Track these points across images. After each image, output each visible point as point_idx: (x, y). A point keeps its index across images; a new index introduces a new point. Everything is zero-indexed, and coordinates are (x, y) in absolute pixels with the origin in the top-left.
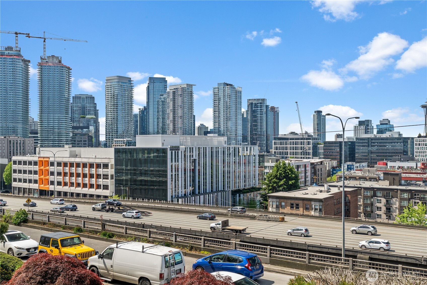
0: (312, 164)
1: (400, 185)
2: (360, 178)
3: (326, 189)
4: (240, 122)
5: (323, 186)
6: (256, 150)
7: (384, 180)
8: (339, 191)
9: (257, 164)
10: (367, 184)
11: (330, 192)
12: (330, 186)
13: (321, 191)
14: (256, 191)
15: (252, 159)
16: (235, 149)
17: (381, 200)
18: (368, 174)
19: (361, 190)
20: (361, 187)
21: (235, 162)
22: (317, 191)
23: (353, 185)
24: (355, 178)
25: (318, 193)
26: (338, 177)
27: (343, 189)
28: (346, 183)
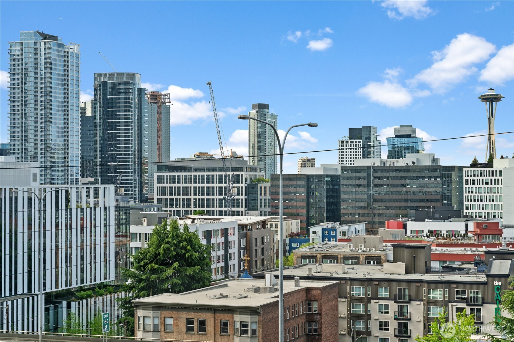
0: (242, 227)
1: (428, 270)
3: (268, 285)
4: (75, 127)
5: (263, 277)
6: (109, 195)
7: (395, 261)
8: (297, 288)
9: (113, 229)
10: (361, 271)
11: (276, 290)
13: (257, 290)
14: (110, 293)
15: (100, 216)
16: (57, 192)
17: (387, 306)
18: (363, 249)
19: (345, 284)
20: (345, 279)
21: (57, 225)
22: (248, 290)
23: (329, 275)
24: (334, 259)
25: (251, 294)
26: (299, 255)
27: (304, 284)
28: (315, 269)
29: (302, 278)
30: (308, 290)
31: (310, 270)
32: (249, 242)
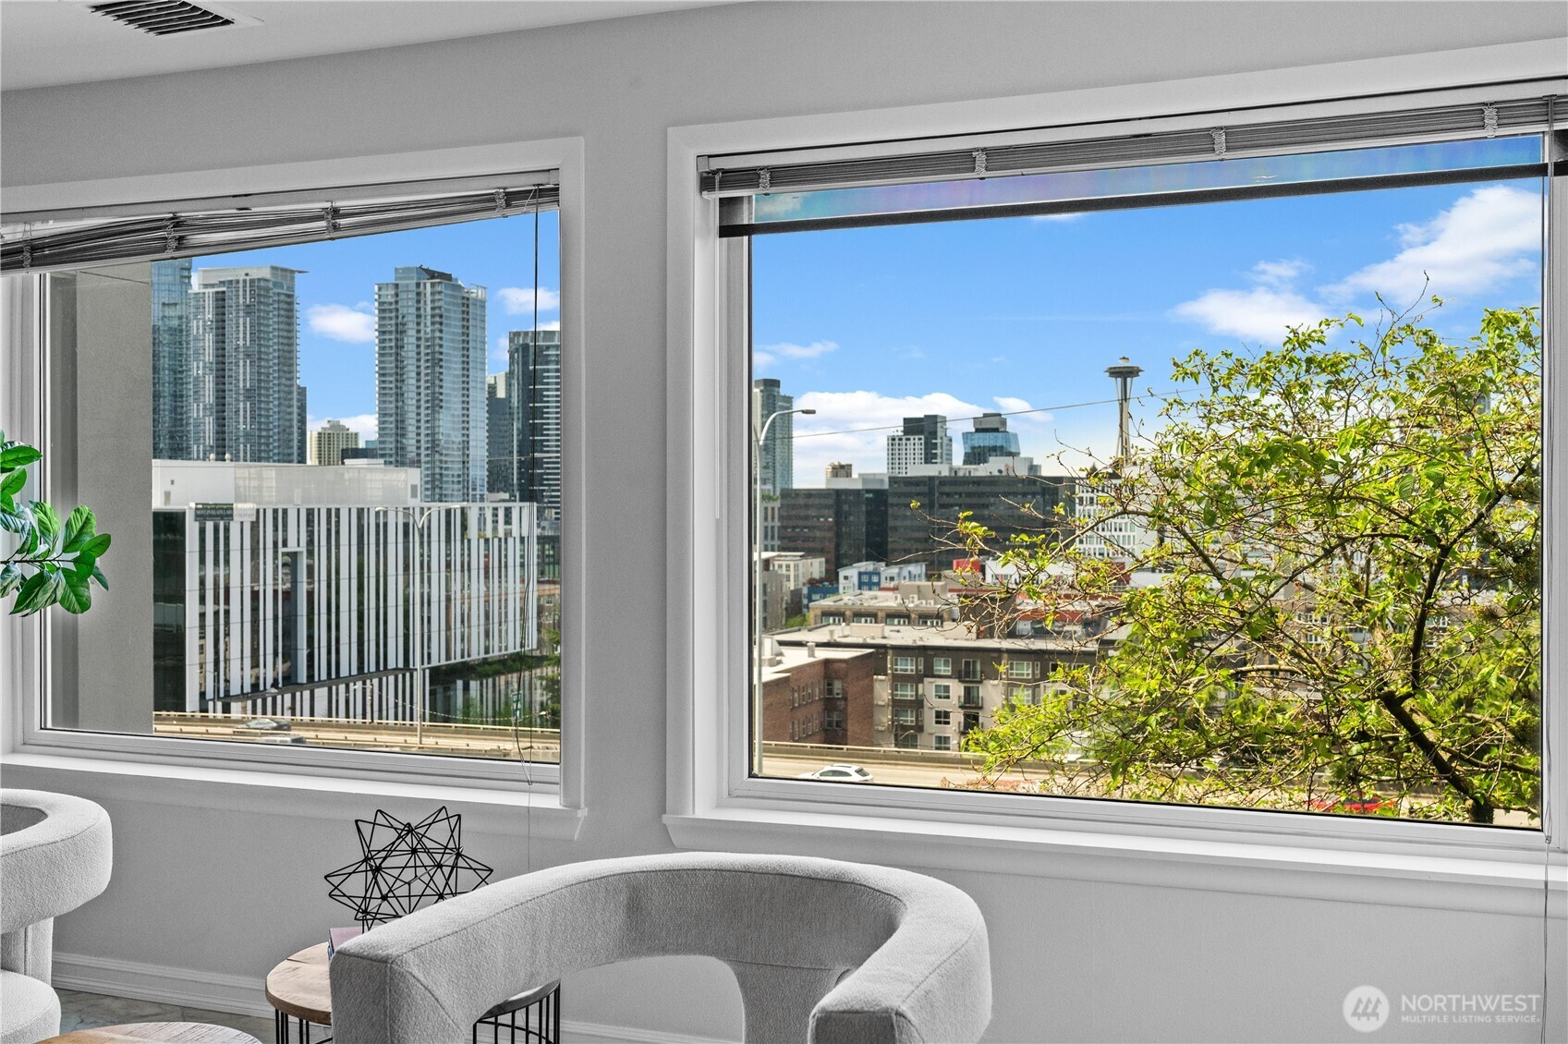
1: (1012, 634)
2: (892, 616)
4: (480, 415)
6: (527, 519)
7: (962, 620)
8: (812, 660)
9: (533, 571)
10: (908, 635)
11: (779, 662)
12: (782, 643)
14: (530, 668)
15: (513, 550)
16: (448, 512)
17: (947, 688)
18: (917, 602)
19: (885, 654)
20: (884, 647)
21: (448, 565)
23: (860, 641)
24: (872, 615)
26: (820, 611)
27: (822, 654)
28: (840, 632)
29: (819, 645)
30: (827, 662)
31: (832, 633)
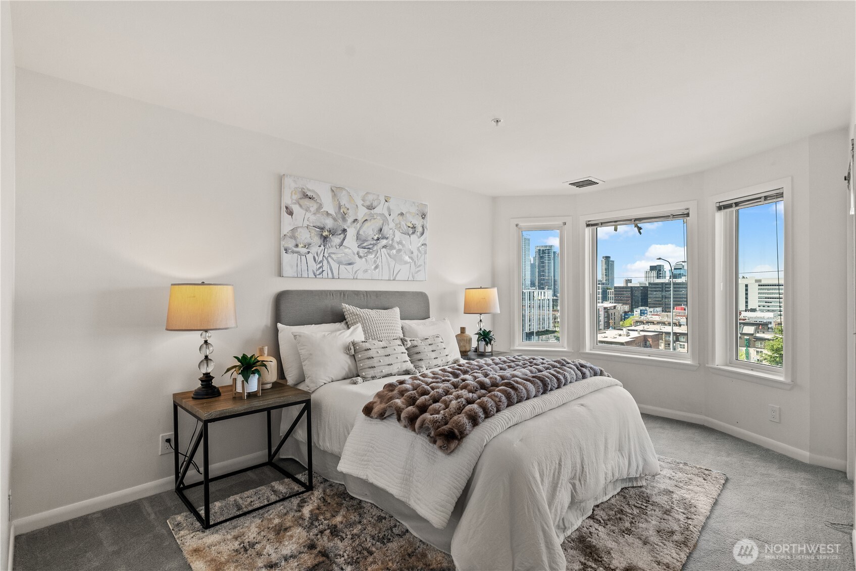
0: (605, 308)
2: (658, 323)
3: (625, 333)
4: (528, 268)
5: (622, 330)
6: (549, 294)
8: (639, 335)
9: (551, 308)
10: (668, 329)
11: (629, 335)
12: (629, 330)
13: (620, 335)
14: (551, 333)
15: (546, 303)
16: (530, 293)
17: (684, 345)
18: (666, 319)
19: (662, 334)
20: (662, 332)
21: (530, 306)
22: (616, 335)
23: (653, 330)
24: (653, 323)
25: (618, 336)
26: (635, 321)
27: (643, 334)
28: (646, 327)
29: (641, 331)
30: (645, 336)
31: (644, 327)
32: (608, 315)
